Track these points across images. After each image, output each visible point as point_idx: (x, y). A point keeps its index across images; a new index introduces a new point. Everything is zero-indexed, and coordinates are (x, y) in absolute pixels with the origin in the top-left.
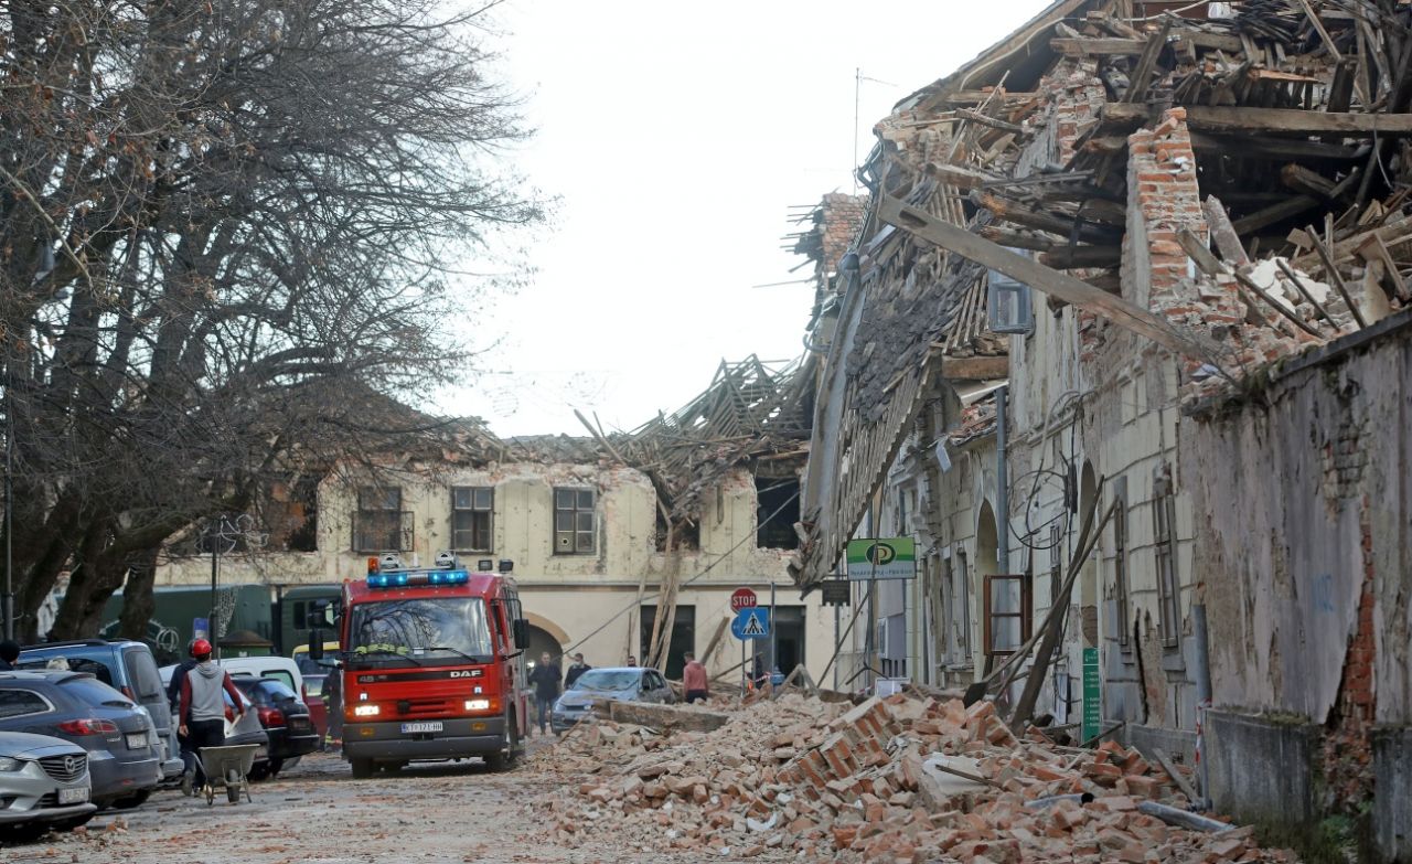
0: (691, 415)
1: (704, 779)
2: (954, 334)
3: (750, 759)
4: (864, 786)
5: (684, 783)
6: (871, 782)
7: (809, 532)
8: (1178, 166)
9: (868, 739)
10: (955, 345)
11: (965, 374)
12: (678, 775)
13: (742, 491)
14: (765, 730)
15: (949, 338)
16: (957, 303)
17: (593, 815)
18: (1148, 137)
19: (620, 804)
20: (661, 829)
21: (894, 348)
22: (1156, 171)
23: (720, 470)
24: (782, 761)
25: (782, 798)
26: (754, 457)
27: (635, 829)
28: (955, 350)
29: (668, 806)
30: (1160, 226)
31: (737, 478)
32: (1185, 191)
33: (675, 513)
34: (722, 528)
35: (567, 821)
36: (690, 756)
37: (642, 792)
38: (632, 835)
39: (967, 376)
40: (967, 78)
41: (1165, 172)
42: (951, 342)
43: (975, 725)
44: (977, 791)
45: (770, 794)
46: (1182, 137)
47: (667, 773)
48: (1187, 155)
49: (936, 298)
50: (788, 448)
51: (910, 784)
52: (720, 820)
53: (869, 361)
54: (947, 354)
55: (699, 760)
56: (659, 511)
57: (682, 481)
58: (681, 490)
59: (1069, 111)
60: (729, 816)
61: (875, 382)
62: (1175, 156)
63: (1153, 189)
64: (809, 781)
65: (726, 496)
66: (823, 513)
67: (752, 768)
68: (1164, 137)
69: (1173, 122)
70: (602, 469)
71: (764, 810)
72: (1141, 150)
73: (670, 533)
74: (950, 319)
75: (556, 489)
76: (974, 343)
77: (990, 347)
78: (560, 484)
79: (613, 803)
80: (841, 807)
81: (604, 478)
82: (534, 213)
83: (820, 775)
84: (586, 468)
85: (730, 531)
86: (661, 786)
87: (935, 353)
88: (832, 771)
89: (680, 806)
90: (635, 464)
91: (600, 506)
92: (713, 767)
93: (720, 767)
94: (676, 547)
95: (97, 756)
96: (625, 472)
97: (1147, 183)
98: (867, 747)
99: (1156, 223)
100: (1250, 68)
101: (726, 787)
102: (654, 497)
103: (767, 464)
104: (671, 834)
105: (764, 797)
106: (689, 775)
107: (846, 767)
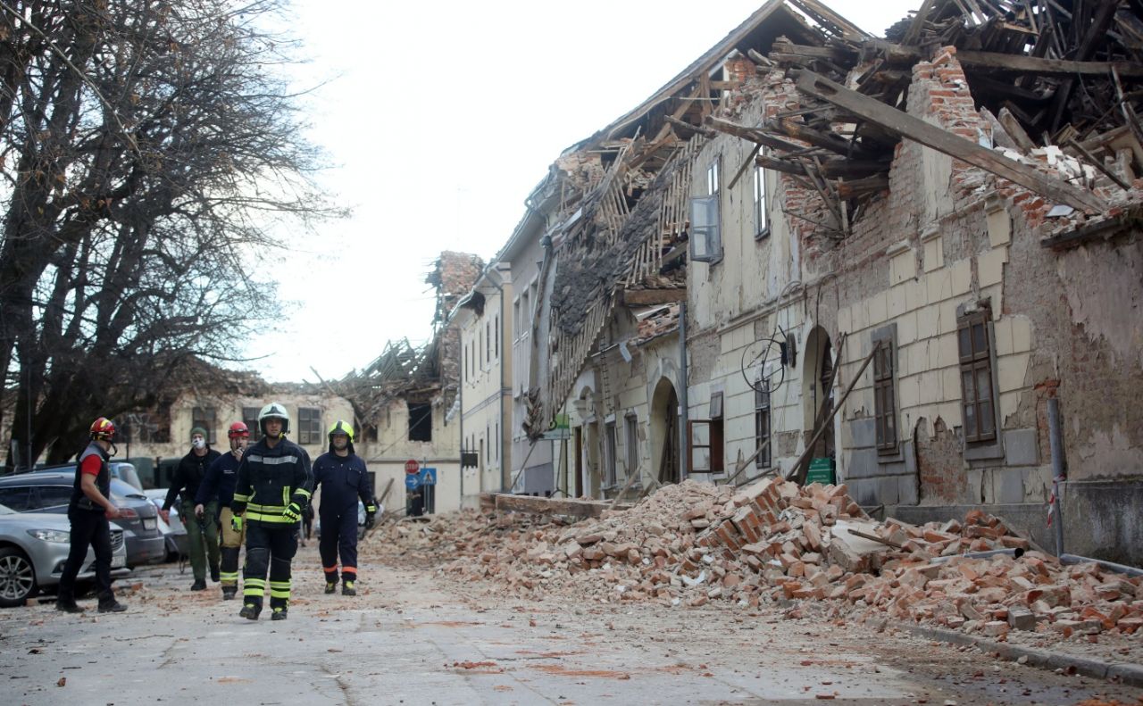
0: (371, 370)
1: (636, 545)
2: (632, 275)
3: (670, 529)
4: (775, 550)
5: (620, 548)
6: (779, 545)
7: (533, 403)
8: (957, 86)
9: (765, 512)
10: (633, 282)
11: (639, 300)
12: (613, 542)
13: (400, 410)
14: (678, 506)
15: (629, 278)
16: (631, 257)
17: (547, 574)
18: (929, 67)
19: (565, 565)
20: (610, 585)
21: (585, 288)
22: (941, 89)
23: (389, 398)
24: (698, 530)
25: (706, 558)
26: (407, 391)
27: (587, 585)
28: (633, 286)
29: (607, 567)
30: (957, 124)
31: (397, 403)
32: (965, 103)
33: (364, 421)
34: (390, 431)
35: (525, 579)
36: (620, 527)
37: (582, 556)
38: (586, 590)
39: (640, 302)
40: (611, 132)
41: (948, 89)
42: (631, 281)
43: (839, 500)
44: (882, 551)
45: (696, 556)
46: (955, 67)
47: (603, 540)
48: (961, 78)
49: (613, 256)
50: (425, 387)
51: (814, 546)
52: (658, 576)
53: (567, 298)
54: (629, 288)
55: (629, 531)
56: (355, 421)
57: (368, 404)
58: (367, 409)
59: (773, 99)
60: (666, 574)
61: (573, 310)
62: (953, 79)
63: (941, 101)
64: (725, 546)
65: (392, 412)
66: (541, 391)
67: (673, 536)
68: (943, 65)
69: (948, 54)
70: (325, 398)
71: (692, 569)
72: (925, 75)
73: (361, 433)
74: (627, 267)
75: (300, 409)
76: (645, 282)
77: (655, 284)
78: (302, 406)
79: (559, 564)
80: (760, 566)
81: (326, 403)
82: (346, 213)
83: (734, 540)
84: (315, 398)
85: (394, 432)
86: (599, 550)
87: (620, 288)
88: (745, 537)
89: (618, 566)
90: (342, 395)
91: (324, 418)
92: (641, 535)
93: (647, 535)
94: (365, 440)
95: (129, 534)
96: (337, 400)
97: (937, 97)
98: (764, 518)
99: (954, 122)
100: (997, 21)
101: (655, 550)
102: (353, 413)
103: (413, 395)
104: (621, 588)
105: (691, 559)
106: (622, 542)
107: (755, 534)
